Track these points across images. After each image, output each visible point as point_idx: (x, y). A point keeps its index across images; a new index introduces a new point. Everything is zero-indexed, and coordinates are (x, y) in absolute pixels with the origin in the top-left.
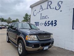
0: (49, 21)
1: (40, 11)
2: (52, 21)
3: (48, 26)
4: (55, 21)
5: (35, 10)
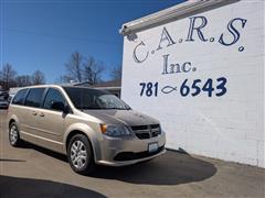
0: (199, 81)
1: (160, 48)
2: (210, 81)
3: (194, 95)
4: (219, 80)
5: (142, 43)
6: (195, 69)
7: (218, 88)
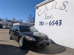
0: (54, 21)
2: (57, 21)
3: (53, 25)
4: (59, 21)
5: (40, 10)
6: (53, 18)
7: (59, 23)
